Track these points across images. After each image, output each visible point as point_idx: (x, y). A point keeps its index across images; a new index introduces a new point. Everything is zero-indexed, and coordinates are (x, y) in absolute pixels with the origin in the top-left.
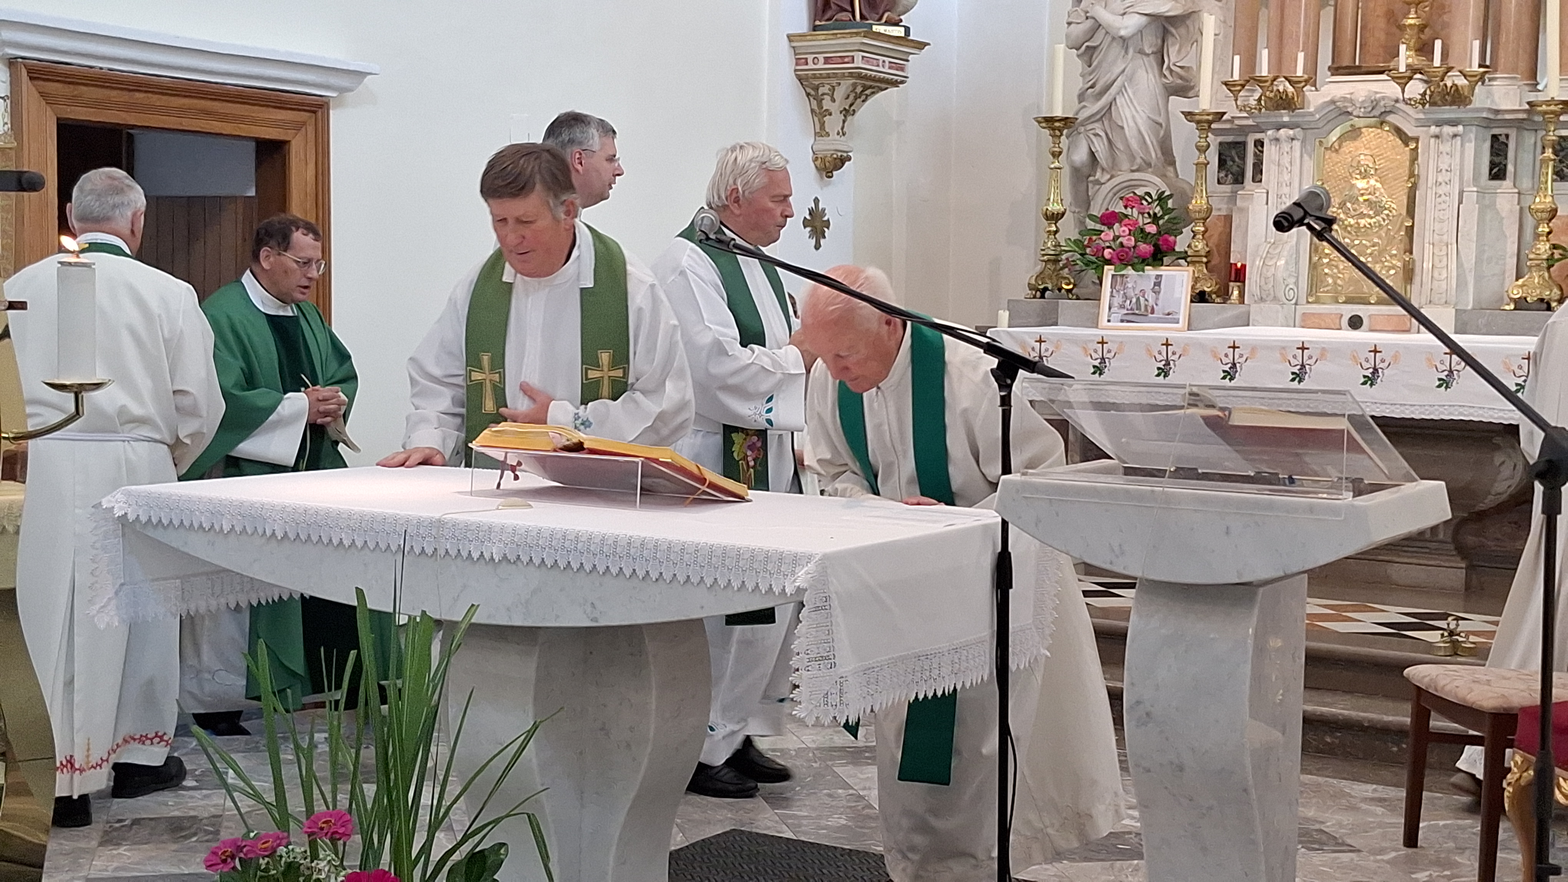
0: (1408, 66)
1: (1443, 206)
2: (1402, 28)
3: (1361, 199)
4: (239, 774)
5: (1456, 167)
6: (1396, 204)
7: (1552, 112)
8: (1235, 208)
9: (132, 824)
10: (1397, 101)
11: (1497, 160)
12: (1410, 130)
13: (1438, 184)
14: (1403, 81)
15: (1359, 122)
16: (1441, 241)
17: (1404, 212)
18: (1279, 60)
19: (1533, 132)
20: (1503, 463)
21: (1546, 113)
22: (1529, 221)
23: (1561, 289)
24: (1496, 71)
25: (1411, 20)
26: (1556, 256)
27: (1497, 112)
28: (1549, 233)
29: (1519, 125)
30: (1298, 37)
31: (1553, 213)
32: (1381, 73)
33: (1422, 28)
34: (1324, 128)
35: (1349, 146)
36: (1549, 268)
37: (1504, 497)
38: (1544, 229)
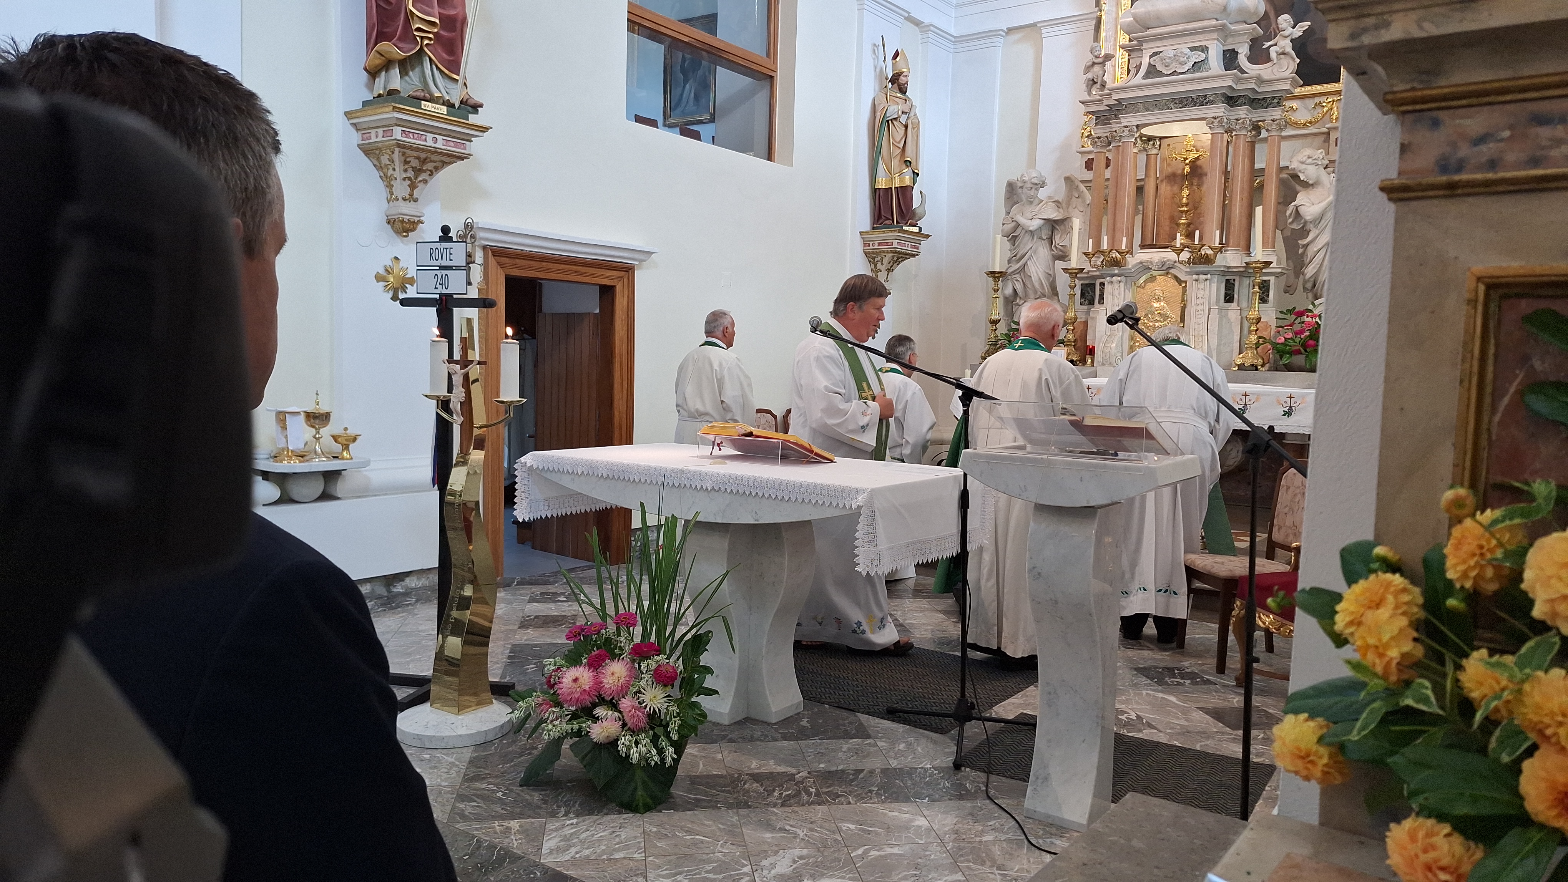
0: (1181, 244)
1: (1200, 316)
2: (1178, 225)
3: (1156, 312)
4: (585, 596)
5: (1207, 297)
6: (1175, 315)
7: (1258, 268)
8: (1089, 318)
9: (534, 618)
10: (1175, 262)
11: (1229, 292)
12: (1182, 277)
13: (1197, 305)
14: (1178, 252)
15: (1155, 273)
16: (1198, 334)
17: (1179, 320)
18: (1113, 241)
19: (1248, 279)
20: (1232, 450)
21: (1255, 268)
22: (1246, 324)
23: (1263, 359)
24: (1228, 246)
25: (1183, 221)
26: (1261, 342)
27: (1229, 267)
28: (1257, 330)
29: (1241, 274)
30: (1123, 230)
31: (1259, 320)
32: (1167, 248)
33: (1189, 225)
34: (1138, 276)
35: (1150, 285)
36: (1257, 348)
37: (1232, 468)
38: (1254, 328)
